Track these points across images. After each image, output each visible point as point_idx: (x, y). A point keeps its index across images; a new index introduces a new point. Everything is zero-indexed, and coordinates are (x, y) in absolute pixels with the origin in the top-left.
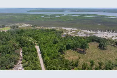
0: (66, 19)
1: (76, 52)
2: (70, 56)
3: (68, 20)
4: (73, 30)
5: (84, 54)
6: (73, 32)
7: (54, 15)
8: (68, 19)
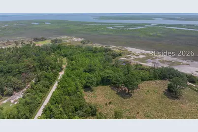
0: (148, 33)
1: (114, 92)
2: (99, 96)
3: (150, 36)
4: (143, 54)
5: (124, 98)
6: (141, 56)
7: (131, 25)
8: (151, 34)
